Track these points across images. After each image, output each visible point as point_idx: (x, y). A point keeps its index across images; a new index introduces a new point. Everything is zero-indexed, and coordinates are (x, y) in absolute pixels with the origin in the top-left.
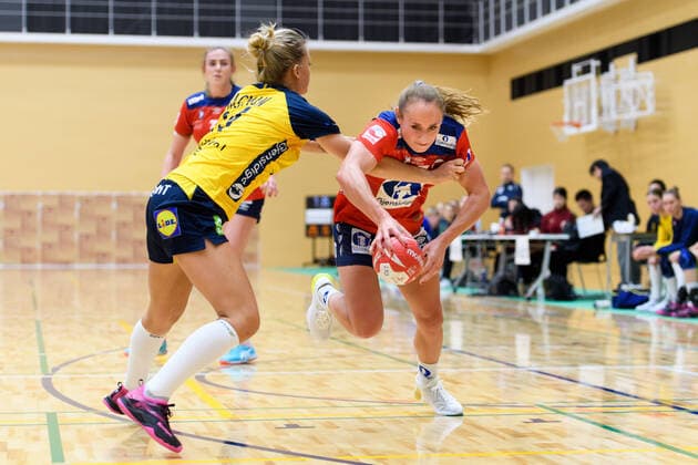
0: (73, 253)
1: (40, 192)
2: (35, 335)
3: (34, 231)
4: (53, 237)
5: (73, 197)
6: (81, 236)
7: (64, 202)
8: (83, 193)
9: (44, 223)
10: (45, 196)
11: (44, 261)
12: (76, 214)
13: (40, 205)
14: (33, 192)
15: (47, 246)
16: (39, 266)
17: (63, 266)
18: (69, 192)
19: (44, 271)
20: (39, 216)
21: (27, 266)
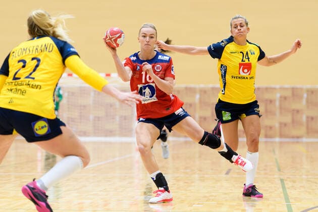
0: (302, 131)
1: (278, 86)
2: (281, 190)
3: (274, 114)
4: (288, 119)
5: (302, 89)
6: (308, 117)
7: (295, 93)
8: (309, 86)
9: (281, 108)
10: (282, 89)
11: (281, 136)
12: (304, 102)
13: (278, 95)
14: (273, 86)
15: (283, 125)
16: (277, 139)
17: (296, 140)
18: (298, 86)
19: (281, 143)
20: (277, 103)
21: (269, 140)
